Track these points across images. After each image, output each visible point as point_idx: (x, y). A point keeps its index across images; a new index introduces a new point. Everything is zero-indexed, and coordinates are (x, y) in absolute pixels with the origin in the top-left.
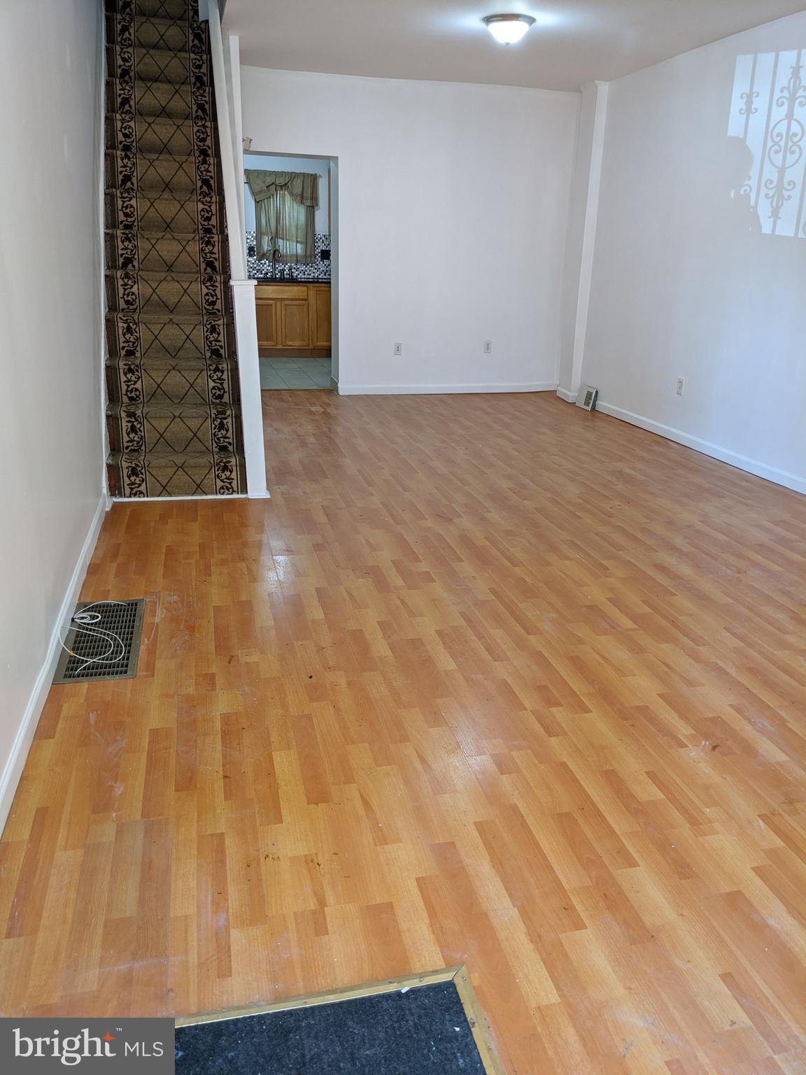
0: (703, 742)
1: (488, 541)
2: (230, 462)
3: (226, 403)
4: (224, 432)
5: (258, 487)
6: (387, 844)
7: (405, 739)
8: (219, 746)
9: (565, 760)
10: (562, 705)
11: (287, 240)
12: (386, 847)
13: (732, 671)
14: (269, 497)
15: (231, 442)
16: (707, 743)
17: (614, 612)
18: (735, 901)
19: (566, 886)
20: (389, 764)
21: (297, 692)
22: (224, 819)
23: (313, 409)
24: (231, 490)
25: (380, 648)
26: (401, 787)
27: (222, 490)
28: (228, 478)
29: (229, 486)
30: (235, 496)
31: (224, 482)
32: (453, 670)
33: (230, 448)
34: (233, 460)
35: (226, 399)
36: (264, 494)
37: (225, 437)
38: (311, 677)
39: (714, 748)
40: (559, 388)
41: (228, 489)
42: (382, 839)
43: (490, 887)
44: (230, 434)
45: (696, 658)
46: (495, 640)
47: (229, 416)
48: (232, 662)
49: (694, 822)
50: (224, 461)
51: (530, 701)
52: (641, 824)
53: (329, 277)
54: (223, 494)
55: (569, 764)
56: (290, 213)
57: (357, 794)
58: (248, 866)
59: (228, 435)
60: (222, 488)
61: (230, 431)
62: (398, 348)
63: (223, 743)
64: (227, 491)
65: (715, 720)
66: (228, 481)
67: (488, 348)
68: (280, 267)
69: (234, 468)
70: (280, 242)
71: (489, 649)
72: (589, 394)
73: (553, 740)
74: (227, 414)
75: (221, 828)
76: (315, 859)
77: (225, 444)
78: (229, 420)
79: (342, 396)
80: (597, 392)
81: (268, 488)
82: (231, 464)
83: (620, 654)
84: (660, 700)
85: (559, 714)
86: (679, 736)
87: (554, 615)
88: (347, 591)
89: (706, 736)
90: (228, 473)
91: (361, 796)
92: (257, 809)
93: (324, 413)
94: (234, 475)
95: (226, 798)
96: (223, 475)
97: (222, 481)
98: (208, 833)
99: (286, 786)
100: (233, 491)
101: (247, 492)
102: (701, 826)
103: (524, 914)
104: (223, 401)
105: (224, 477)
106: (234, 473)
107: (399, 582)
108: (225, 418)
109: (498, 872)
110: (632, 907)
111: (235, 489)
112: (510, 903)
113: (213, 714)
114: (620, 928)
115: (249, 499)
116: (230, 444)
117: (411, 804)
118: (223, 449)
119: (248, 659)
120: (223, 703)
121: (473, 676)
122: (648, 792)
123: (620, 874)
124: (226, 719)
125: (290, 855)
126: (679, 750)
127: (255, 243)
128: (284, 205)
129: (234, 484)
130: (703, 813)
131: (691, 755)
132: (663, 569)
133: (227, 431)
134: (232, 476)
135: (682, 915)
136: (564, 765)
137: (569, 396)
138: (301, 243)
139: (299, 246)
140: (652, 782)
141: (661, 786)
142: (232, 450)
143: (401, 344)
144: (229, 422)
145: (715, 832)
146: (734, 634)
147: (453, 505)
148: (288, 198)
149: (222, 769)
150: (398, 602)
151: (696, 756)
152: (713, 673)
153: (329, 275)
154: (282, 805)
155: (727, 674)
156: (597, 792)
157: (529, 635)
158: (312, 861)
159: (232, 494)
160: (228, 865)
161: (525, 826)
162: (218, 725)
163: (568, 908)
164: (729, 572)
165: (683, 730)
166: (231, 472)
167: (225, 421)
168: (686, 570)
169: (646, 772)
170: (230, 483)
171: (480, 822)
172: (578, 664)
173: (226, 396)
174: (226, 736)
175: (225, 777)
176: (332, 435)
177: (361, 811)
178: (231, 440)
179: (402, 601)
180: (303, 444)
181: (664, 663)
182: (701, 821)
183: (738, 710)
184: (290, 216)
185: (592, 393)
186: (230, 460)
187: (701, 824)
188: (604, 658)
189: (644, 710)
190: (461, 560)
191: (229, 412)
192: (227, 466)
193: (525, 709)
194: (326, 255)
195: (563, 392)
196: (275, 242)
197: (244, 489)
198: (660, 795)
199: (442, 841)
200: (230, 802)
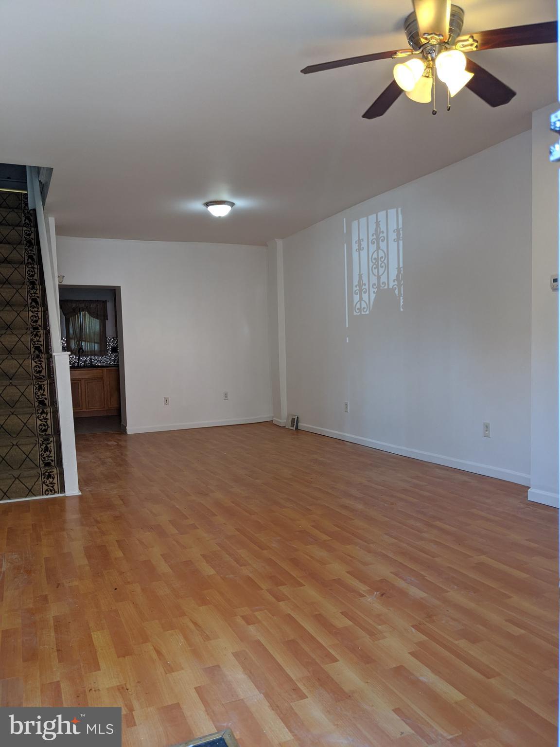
0: (375, 593)
1: (233, 503)
2: (53, 471)
3: (49, 434)
4: (48, 453)
5: (72, 488)
6: (173, 672)
7: (183, 614)
8: (53, 634)
9: (289, 612)
10: (286, 585)
11: (88, 342)
12: (173, 673)
13: (391, 555)
14: (81, 494)
15: (53, 459)
16: (378, 593)
17: (316, 532)
18: (400, 671)
19: (294, 678)
20: (172, 629)
21: (106, 598)
22: (59, 673)
23: (109, 443)
24: (53, 491)
25: (164, 568)
26: (182, 641)
27: (47, 492)
28: (51, 483)
29: (52, 489)
30: (56, 495)
31: (48, 486)
32: (213, 575)
33: (53, 464)
34: (55, 471)
35: (49, 431)
36: (77, 492)
37: (49, 456)
38: (116, 589)
39: (382, 595)
40: (274, 418)
41: (51, 491)
42: (170, 669)
43: (244, 685)
44: (52, 454)
45: (369, 551)
46: (240, 555)
47: (51, 441)
48: (59, 587)
49: (372, 634)
50: (49, 471)
51: (264, 586)
52: (340, 640)
53: (117, 363)
54: (48, 494)
55: (292, 614)
56: (89, 324)
57: (151, 648)
58: (78, 697)
59: (51, 455)
60: (47, 490)
61: (53, 452)
62: (166, 401)
63: (55, 632)
64: (50, 493)
65: (382, 581)
66: (52, 485)
67: (226, 397)
68: (83, 359)
69: (56, 476)
70: (83, 343)
71: (237, 561)
72: (293, 420)
73: (281, 603)
74: (50, 440)
75: (57, 678)
76: (124, 686)
77: (49, 461)
78: (52, 444)
79: (129, 435)
80: (298, 418)
81: (80, 489)
82: (53, 473)
83: (320, 553)
84: (348, 575)
85: (284, 590)
86: (361, 592)
87: (278, 538)
88: (138, 540)
89: (377, 590)
90: (51, 480)
91: (155, 648)
92: (82, 665)
93: (118, 445)
94: (55, 481)
95: (60, 661)
96: (48, 481)
97: (47, 485)
98: (48, 682)
99: (102, 650)
100: (55, 492)
101: (65, 492)
102: (376, 636)
103: (267, 696)
104: (47, 433)
105: (48, 482)
106: (56, 479)
107: (175, 531)
108: (49, 444)
109: (250, 677)
110: (336, 683)
111: (56, 490)
112: (258, 691)
113: (48, 617)
114: (329, 694)
115: (66, 497)
116: (52, 461)
117: (189, 648)
118: (48, 465)
119: (71, 584)
120: (54, 610)
121: (227, 576)
122: (343, 622)
123: (328, 668)
124: (57, 620)
125: (107, 687)
126: (360, 598)
127: (65, 345)
128: (85, 320)
129: (56, 487)
130: (377, 629)
131: (368, 600)
132: (346, 507)
133: (50, 452)
134: (54, 482)
135: (367, 682)
136: (289, 616)
137: (281, 422)
138: (96, 343)
139: (96, 345)
140: (344, 617)
141: (351, 618)
142: (54, 465)
143: (168, 398)
144: (52, 446)
145: (385, 637)
146: (391, 536)
147: (209, 486)
148: (87, 315)
149: (55, 646)
150: (175, 543)
151: (372, 601)
152: (379, 557)
153: (118, 362)
154: (100, 660)
155: (388, 557)
156: (310, 627)
157: (263, 550)
158: (123, 688)
159: (54, 494)
160: (63, 698)
161: (266, 650)
162: (52, 622)
163: (296, 690)
164: (386, 505)
165: (362, 588)
166: (53, 478)
167: (49, 446)
168: (360, 506)
169: (341, 613)
170: (53, 487)
171: (236, 652)
172: (295, 562)
173: (49, 430)
174: (57, 628)
175: (58, 650)
176: (123, 457)
177: (155, 656)
178: (53, 458)
179: (177, 542)
180: (104, 463)
181: (348, 555)
182: (376, 633)
183: (396, 574)
184: (89, 327)
185: (295, 419)
186: (53, 470)
187: (376, 634)
188: (312, 557)
189: (339, 581)
190: (215, 515)
191: (51, 439)
192: (51, 475)
193: (262, 589)
194: (114, 350)
195: (277, 420)
196: (79, 343)
197: (63, 490)
198: (350, 623)
199: (211, 665)
200: (62, 663)
